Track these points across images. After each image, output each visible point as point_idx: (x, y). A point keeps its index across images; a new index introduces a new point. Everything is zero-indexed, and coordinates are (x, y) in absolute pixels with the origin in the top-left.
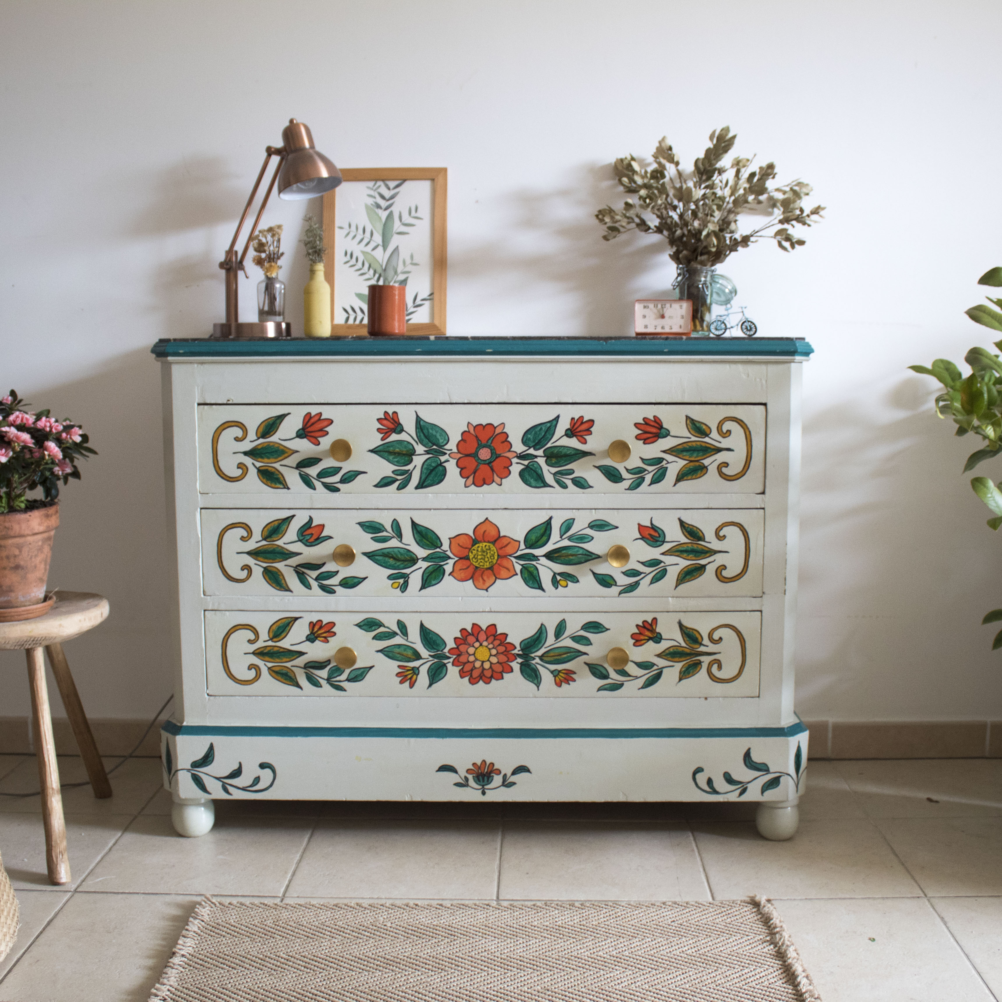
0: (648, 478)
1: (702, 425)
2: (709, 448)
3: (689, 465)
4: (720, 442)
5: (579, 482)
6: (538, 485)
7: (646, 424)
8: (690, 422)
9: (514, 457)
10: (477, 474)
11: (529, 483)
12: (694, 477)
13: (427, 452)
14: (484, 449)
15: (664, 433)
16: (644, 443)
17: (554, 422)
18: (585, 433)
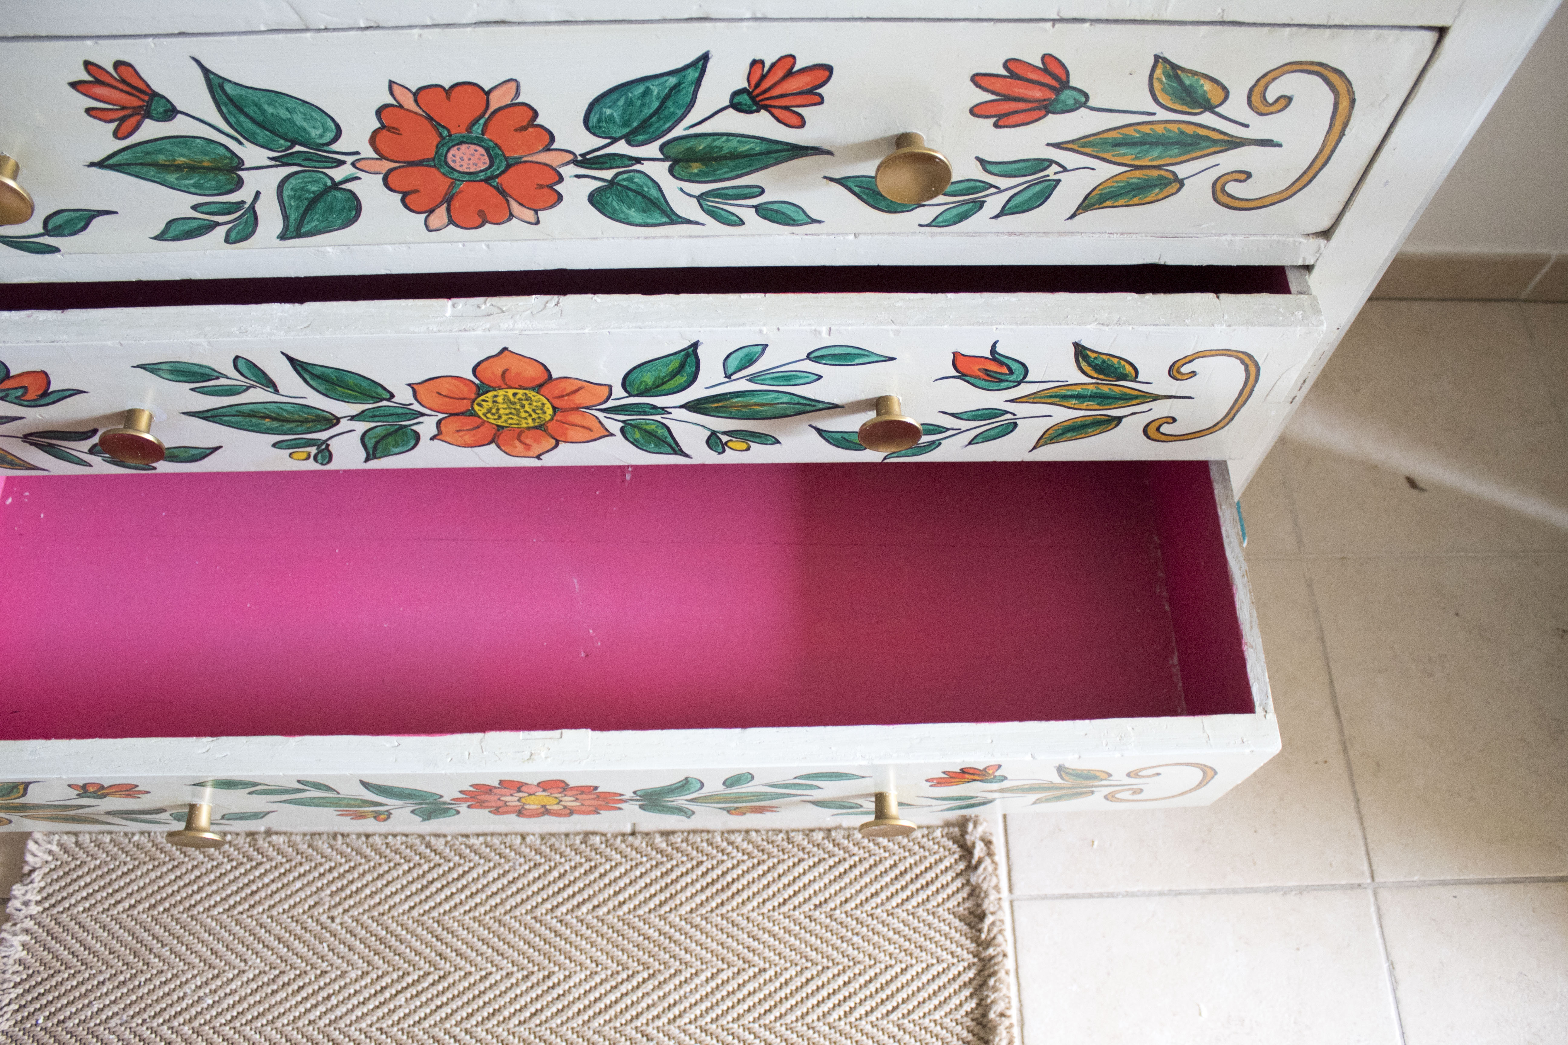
0: (994, 203)
1: (1202, 81)
2: (1207, 138)
3: (1128, 175)
4: (1247, 126)
5: (777, 212)
6: (651, 221)
7: (1013, 75)
8: (1164, 73)
9: (568, 163)
10: (456, 204)
11: (622, 216)
12: (1136, 200)
13: (281, 162)
14: (464, 147)
15: (1070, 102)
16: (996, 125)
17: (693, 74)
18: (799, 100)
